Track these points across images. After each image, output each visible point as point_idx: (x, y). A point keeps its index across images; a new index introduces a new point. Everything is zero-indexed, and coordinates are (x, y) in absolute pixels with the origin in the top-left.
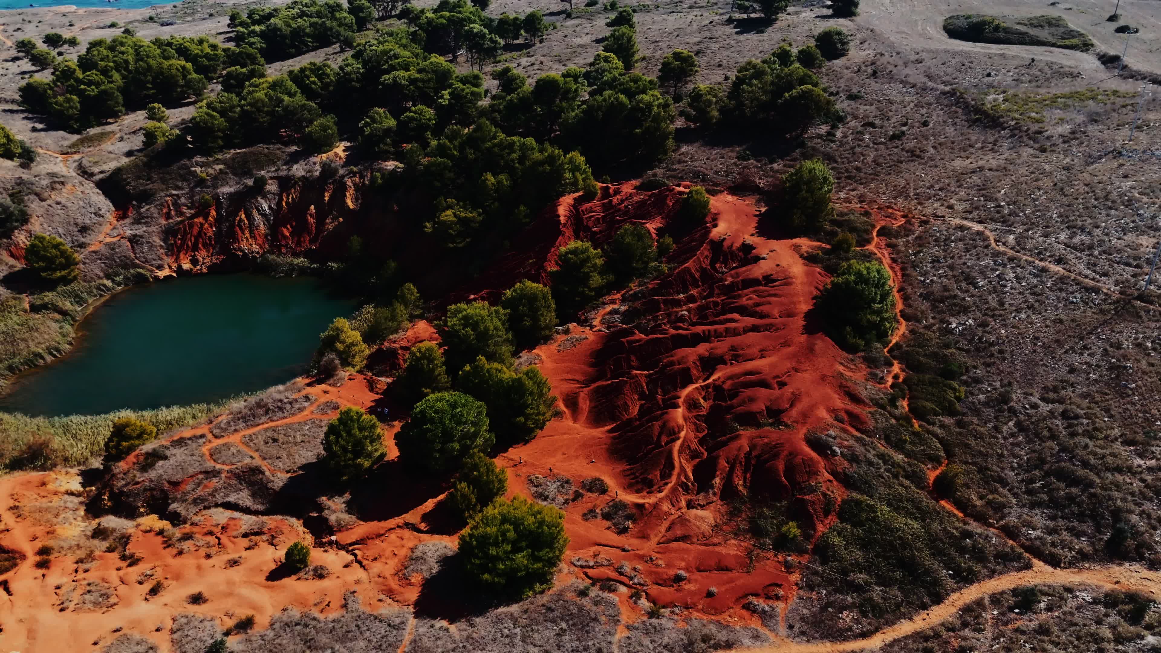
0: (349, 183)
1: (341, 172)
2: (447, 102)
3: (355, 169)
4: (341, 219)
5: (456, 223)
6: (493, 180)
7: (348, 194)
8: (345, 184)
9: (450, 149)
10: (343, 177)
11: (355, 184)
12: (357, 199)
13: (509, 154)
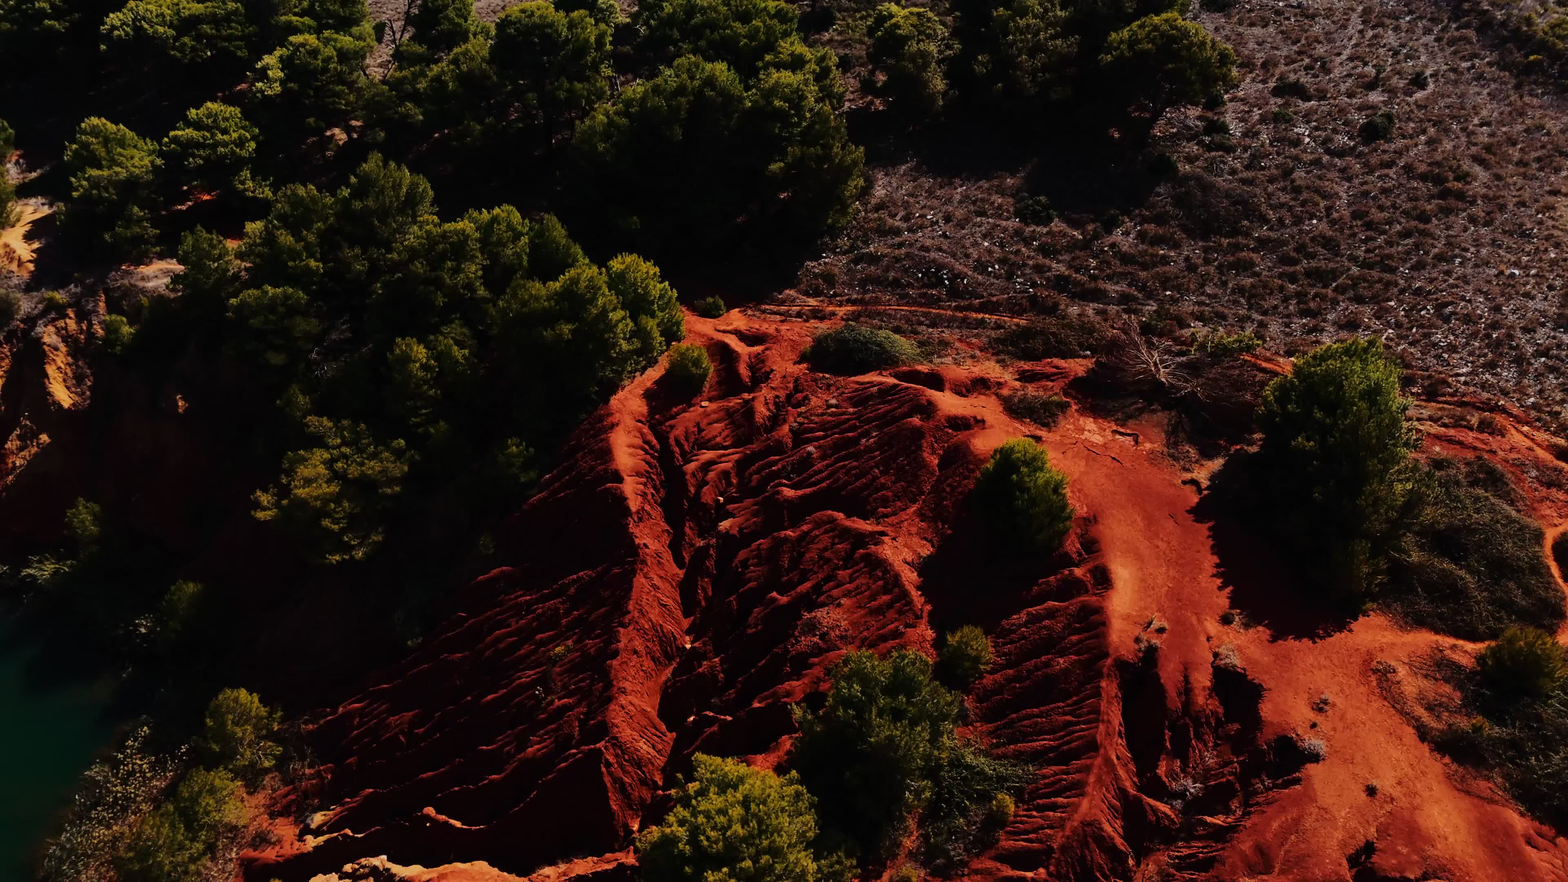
0: (49, 336)
1: (26, 305)
2: (277, 88)
3: (60, 296)
4: (44, 438)
5: (337, 499)
6: (420, 352)
7: (51, 370)
8: (38, 342)
9: (294, 255)
10: (31, 321)
11: (66, 337)
12: (79, 379)
13: (456, 271)
